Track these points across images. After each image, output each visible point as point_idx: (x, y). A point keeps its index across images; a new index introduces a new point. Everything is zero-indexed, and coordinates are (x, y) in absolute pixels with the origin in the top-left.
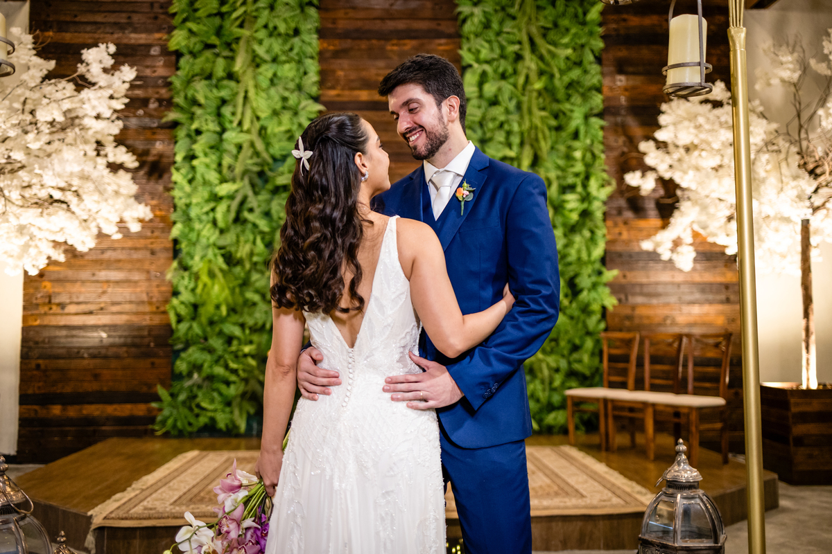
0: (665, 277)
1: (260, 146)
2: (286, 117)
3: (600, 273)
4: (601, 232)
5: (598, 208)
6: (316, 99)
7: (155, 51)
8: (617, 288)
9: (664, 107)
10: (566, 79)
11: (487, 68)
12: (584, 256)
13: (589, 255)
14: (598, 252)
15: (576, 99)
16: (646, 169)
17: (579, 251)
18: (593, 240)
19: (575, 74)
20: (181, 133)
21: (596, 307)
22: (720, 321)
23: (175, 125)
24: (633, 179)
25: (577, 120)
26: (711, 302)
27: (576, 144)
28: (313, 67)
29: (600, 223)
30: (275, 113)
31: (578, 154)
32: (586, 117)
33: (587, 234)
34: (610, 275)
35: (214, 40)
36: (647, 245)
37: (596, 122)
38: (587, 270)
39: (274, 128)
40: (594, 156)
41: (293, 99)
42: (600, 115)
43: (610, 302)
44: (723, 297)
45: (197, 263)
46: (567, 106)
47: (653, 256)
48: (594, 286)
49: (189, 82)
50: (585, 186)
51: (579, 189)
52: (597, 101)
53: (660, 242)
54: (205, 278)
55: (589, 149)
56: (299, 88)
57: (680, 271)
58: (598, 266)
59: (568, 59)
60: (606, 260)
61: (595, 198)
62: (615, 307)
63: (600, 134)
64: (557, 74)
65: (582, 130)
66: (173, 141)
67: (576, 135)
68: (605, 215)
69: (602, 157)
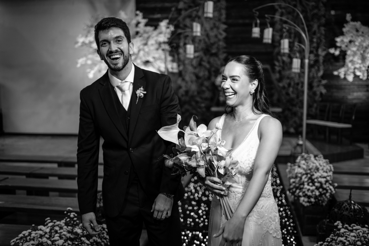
0: (344, 83)
1: (207, 40)
2: (215, 30)
3: (320, 81)
4: (322, 68)
5: (321, 59)
6: (225, 23)
7: (173, 9)
8: (326, 86)
9: (345, 25)
10: (312, 13)
11: (284, 11)
12: (315, 75)
13: (317, 74)
14: (321, 73)
15: (316, 20)
16: (336, 47)
17: (313, 74)
18: (318, 70)
19: (316, 11)
20: (182, 36)
21: (318, 93)
22: (364, 98)
23: (180, 34)
24: (332, 51)
25: (315, 27)
26: (360, 91)
27: (314, 36)
28: (224, 12)
29: (321, 64)
30: (212, 29)
31: (315, 40)
32: (319, 27)
33: (316, 68)
34: (324, 82)
35: (192, 5)
36: (336, 73)
37: (322, 29)
38: (316, 80)
39: (212, 34)
40: (321, 41)
41: (217, 24)
42: (324, 26)
43: (324, 91)
44: (365, 89)
45: (187, 78)
46: (312, 23)
47: (338, 76)
48: (318, 86)
49: (184, 19)
50: (317, 51)
51: (315, 52)
52: (323, 21)
53: (342, 72)
54: (190, 83)
55: (319, 38)
56: (219, 20)
57: (348, 81)
58: (320, 79)
59: (313, 6)
60: (323, 77)
61: (320, 55)
62: (325, 93)
63: (323, 32)
64: (309, 11)
65: (317, 31)
66: (180, 39)
67: (314, 33)
68: (324, 61)
69: (324, 41)
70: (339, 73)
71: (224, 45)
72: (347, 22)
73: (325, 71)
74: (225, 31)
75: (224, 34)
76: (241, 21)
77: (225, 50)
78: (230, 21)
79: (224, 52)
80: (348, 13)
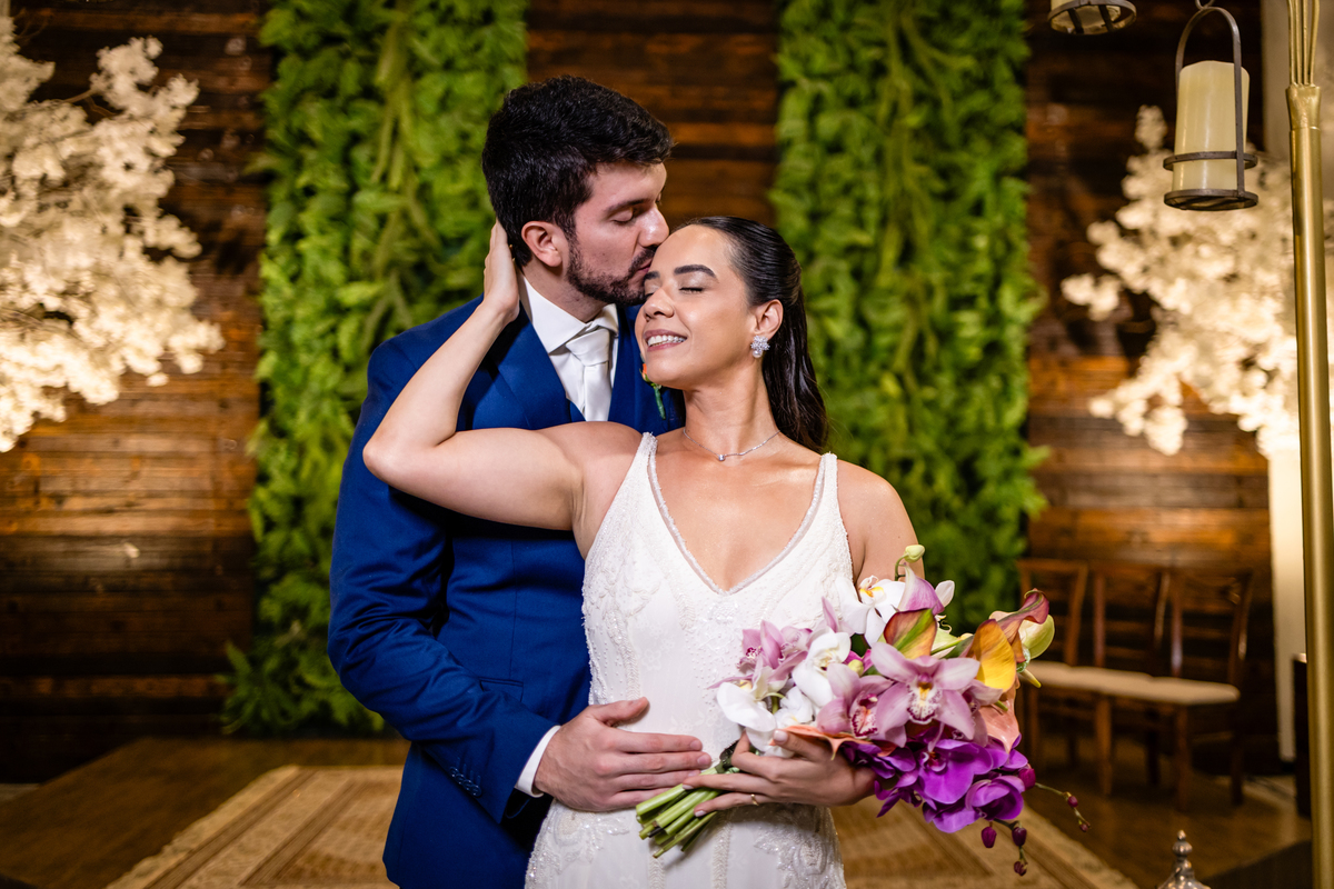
0: (1130, 461)
1: (419, 217)
3: (1016, 453)
4: (1020, 380)
5: (1014, 338)
7: (235, 46)
8: (1046, 480)
9: (1134, 164)
10: (964, 109)
11: (825, 88)
12: (990, 421)
13: (999, 416)
14: (1014, 414)
15: (980, 145)
16: (1100, 273)
17: (981, 413)
18: (1005, 395)
19: (978, 101)
20: (279, 193)
21: (1009, 513)
22: (1227, 540)
23: (268, 178)
24: (1078, 290)
25: (979, 182)
26: (1211, 507)
27: (979, 224)
29: (1018, 364)
30: (448, 161)
31: (981, 242)
32: (998, 177)
33: (995, 382)
34: (1036, 455)
35: (340, 28)
36: (1100, 407)
37: (1014, 187)
38: (994, 448)
39: (448, 187)
40: (1010, 247)
42: (1022, 174)
43: (1035, 503)
44: (1231, 497)
45: (302, 425)
46: (962, 158)
47: (1112, 426)
48: (1007, 476)
49: (294, 101)
50: (993, 296)
51: (983, 302)
52: (1017, 149)
53: (1125, 402)
54: (315, 452)
55: (1001, 235)
57: (1158, 452)
58: (1013, 440)
59: (966, 74)
60: (1028, 430)
61: (1011, 321)
62: (1043, 514)
63: (1021, 208)
64: (946, 100)
65: (990, 200)
66: (267, 206)
67: (978, 209)
68: (1029, 352)
69: (1024, 248)
70: (1119, 406)
72: (1141, 151)
73: (1035, 400)
80: (1150, 104)
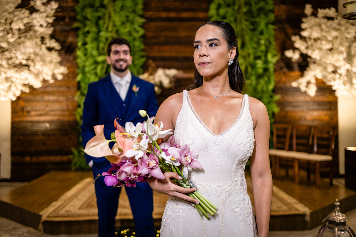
0: (301, 98)
2: (128, 25)
3: (271, 97)
4: (273, 78)
5: (271, 67)
6: (142, 16)
8: (280, 104)
10: (258, 7)
12: (265, 89)
13: (267, 87)
14: (271, 87)
15: (262, 16)
16: (295, 49)
17: (262, 87)
18: (269, 82)
19: (262, 4)
20: (80, 33)
21: (270, 112)
22: (326, 118)
23: (77, 29)
24: (289, 54)
25: (262, 26)
26: (322, 110)
27: (262, 37)
29: (272, 74)
30: (123, 23)
31: (262, 42)
32: (267, 24)
33: (266, 78)
34: (277, 97)
36: (294, 84)
37: (271, 27)
38: (266, 95)
39: (124, 30)
40: (270, 43)
41: (131, 16)
42: (273, 23)
43: (276, 110)
44: (328, 107)
46: (257, 20)
47: (298, 89)
48: (270, 103)
49: (83, 9)
50: (266, 56)
51: (263, 58)
52: (272, 17)
53: (301, 83)
55: (268, 40)
56: (134, 11)
57: (309, 96)
58: (271, 93)
60: (275, 91)
61: (271, 62)
62: (279, 113)
63: (273, 32)
64: (253, 4)
65: (265, 30)
66: (77, 36)
67: (262, 33)
68: (275, 70)
69: (274, 43)
70: (299, 84)
71: (142, 47)
72: (306, 16)
73: (277, 83)
74: (142, 26)
75: (142, 32)
76: (164, 15)
77: (143, 53)
78: (149, 14)
79: (142, 57)
80: (308, 4)
